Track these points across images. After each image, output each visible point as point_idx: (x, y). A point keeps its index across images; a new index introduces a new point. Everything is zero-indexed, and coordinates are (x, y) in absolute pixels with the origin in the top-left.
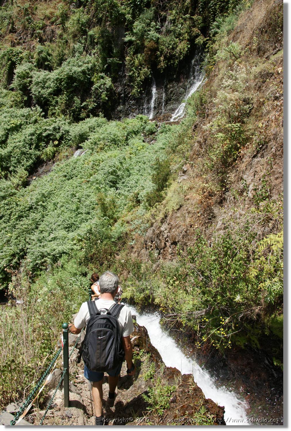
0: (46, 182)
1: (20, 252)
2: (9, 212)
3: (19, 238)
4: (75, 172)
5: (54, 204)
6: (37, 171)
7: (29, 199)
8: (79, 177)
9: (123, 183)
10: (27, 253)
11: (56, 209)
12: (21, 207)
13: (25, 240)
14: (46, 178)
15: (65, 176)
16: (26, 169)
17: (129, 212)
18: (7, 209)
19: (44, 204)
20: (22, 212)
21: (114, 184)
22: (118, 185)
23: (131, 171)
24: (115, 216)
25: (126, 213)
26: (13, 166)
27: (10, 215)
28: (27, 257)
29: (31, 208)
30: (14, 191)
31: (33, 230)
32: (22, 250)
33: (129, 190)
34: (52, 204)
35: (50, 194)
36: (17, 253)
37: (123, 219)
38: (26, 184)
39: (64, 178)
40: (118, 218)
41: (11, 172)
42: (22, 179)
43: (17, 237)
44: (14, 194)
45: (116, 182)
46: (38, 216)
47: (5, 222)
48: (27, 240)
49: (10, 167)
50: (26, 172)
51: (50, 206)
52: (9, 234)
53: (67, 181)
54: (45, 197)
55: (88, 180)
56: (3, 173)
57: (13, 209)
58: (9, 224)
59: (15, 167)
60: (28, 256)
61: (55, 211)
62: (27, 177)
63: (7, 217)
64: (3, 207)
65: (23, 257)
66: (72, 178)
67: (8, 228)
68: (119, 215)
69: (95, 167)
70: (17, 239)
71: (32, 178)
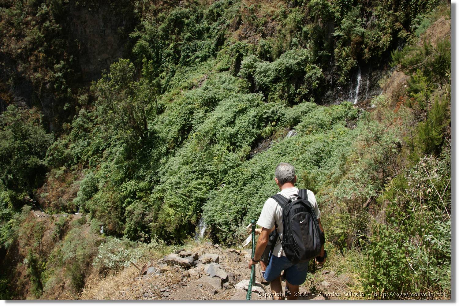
0: (264, 158)
1: (243, 210)
2: (236, 179)
3: (242, 200)
4: (288, 150)
5: (271, 175)
6: (258, 146)
7: (251, 170)
8: (291, 154)
9: (325, 162)
10: (247, 211)
11: (271, 180)
12: (245, 176)
13: (247, 201)
14: (264, 154)
15: (280, 153)
16: (249, 145)
17: (326, 187)
18: (235, 177)
19: (263, 175)
20: (246, 180)
21: (317, 163)
22: (320, 164)
23: (332, 154)
24: (316, 189)
25: (324, 187)
26: (240, 142)
27: (236, 181)
28: (247, 214)
29: (252, 177)
30: (239, 162)
31: (253, 194)
32: (244, 209)
33: (328, 169)
34: (269, 175)
35: (268, 167)
36: (241, 211)
37: (321, 192)
38: (249, 157)
39: (279, 155)
40: (318, 191)
41: (237, 147)
42: (246, 153)
43: (241, 199)
44: (240, 165)
45: (320, 161)
46: (258, 184)
47: (232, 187)
48: (248, 202)
49: (237, 143)
50: (249, 147)
51: (267, 177)
52: (236, 197)
53: (281, 158)
54: (264, 169)
55: (297, 158)
56: (231, 147)
57: (239, 177)
58: (235, 188)
59: (241, 143)
60: (249, 214)
61: (271, 181)
62: (250, 151)
63: (235, 183)
64: (231, 175)
65: (245, 214)
66: (285, 155)
67: (235, 191)
68: (318, 189)
69: (304, 147)
70: (240, 200)
71: (253, 151)
